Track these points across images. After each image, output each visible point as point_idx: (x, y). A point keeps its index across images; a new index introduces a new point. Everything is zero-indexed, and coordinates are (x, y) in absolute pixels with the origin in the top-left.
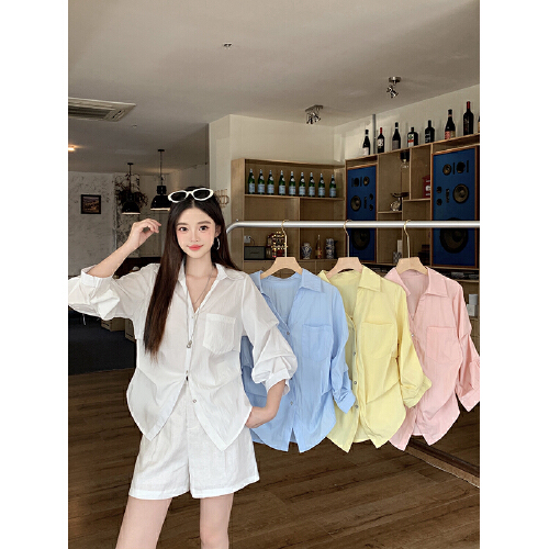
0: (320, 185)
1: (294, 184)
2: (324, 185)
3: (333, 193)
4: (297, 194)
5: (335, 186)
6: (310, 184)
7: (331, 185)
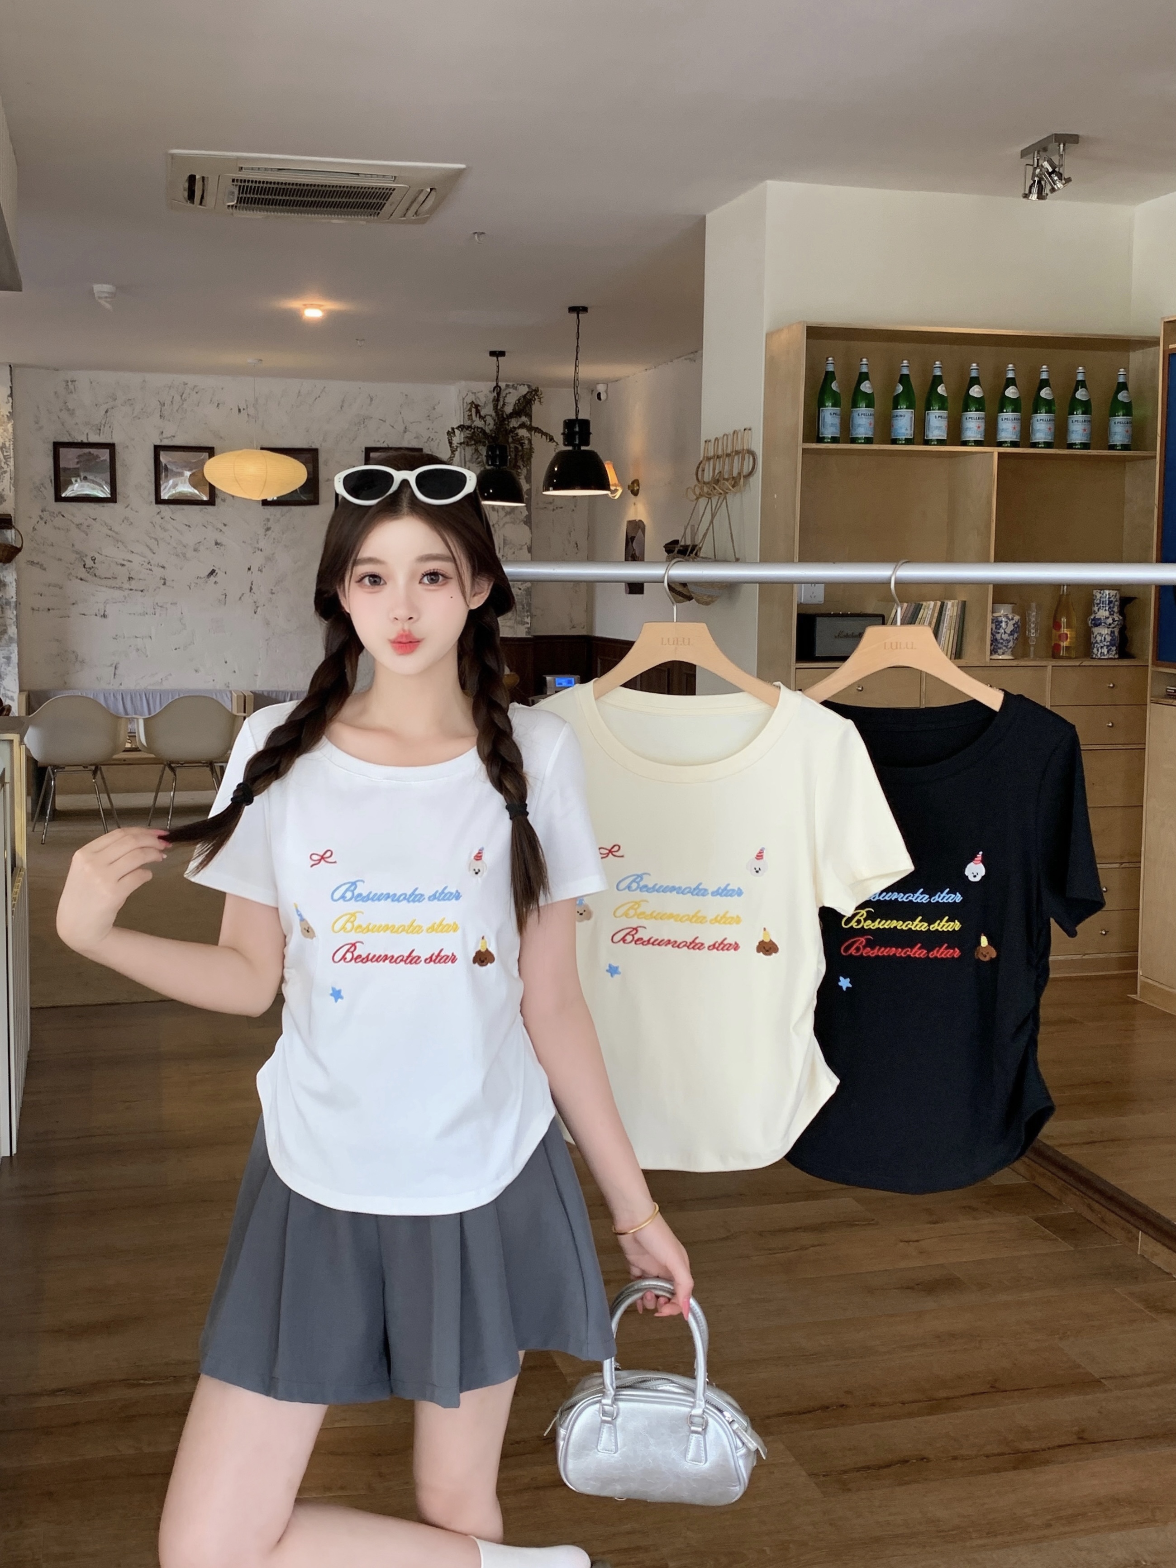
0: (1073, 405)
1: (980, 404)
2: (1086, 406)
3: (1119, 430)
4: (990, 437)
5: (1127, 409)
6: (1038, 404)
7: (1116, 407)
